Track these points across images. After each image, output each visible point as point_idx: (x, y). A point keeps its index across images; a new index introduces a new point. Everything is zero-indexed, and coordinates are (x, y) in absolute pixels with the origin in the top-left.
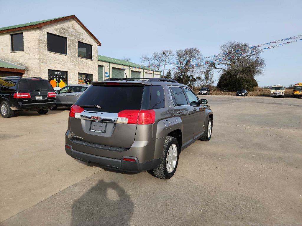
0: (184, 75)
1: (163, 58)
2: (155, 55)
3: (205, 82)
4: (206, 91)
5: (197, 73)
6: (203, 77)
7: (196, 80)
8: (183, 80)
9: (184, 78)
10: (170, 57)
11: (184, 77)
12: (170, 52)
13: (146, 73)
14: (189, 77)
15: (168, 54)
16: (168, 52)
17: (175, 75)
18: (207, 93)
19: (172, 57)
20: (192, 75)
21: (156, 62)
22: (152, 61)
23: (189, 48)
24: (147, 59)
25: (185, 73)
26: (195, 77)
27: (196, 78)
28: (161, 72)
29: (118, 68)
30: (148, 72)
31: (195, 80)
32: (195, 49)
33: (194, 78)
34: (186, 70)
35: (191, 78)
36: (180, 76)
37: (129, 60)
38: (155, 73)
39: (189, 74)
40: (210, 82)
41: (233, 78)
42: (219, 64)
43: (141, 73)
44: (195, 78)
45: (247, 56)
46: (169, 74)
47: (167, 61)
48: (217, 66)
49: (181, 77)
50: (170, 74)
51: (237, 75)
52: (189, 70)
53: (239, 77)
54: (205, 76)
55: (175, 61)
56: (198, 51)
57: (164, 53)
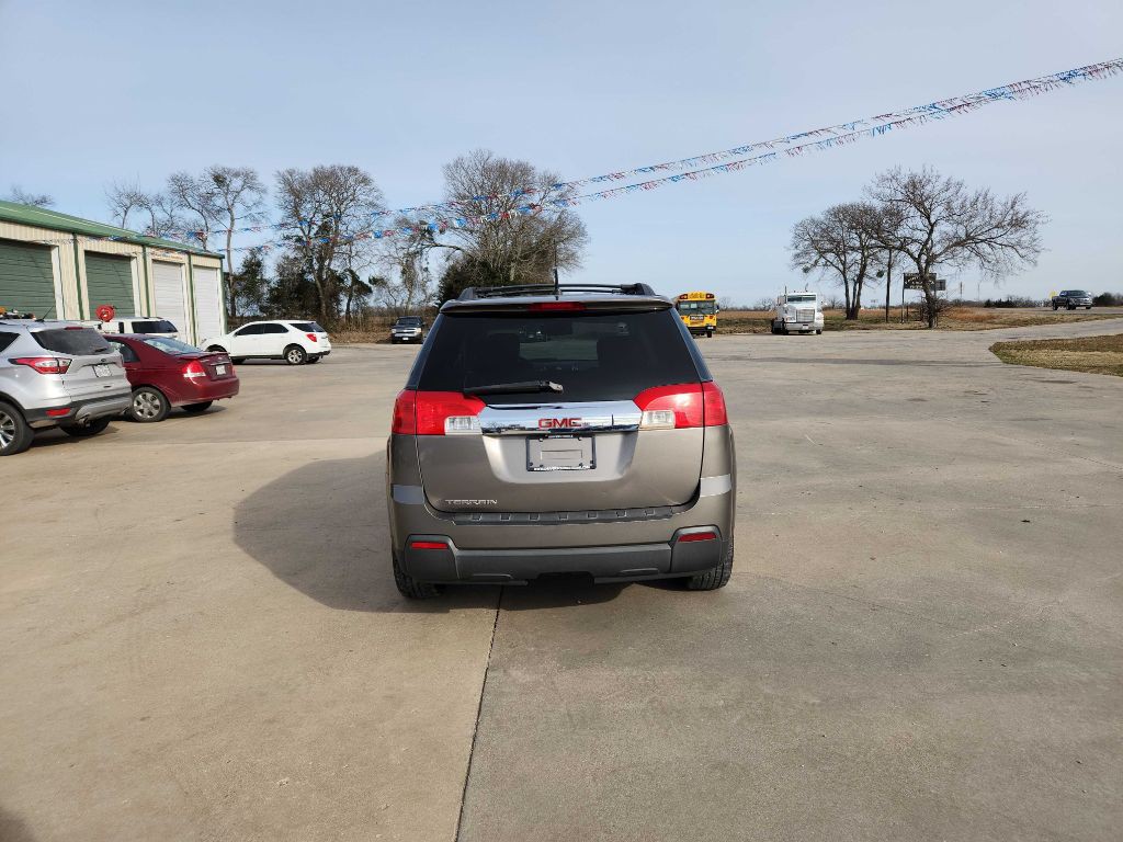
0: (321, 269)
1: (219, 202)
2: (181, 187)
3: (405, 294)
4: (418, 331)
5: (372, 261)
6: (396, 278)
7: (370, 291)
8: (317, 289)
9: (323, 283)
10: (248, 196)
11: (320, 277)
12: (247, 175)
13: (154, 261)
14: (340, 280)
15: (236, 184)
16: (237, 175)
17: (281, 269)
18: (421, 334)
19: (255, 196)
20: (351, 272)
21: (190, 216)
22: (168, 208)
23: (327, 165)
24: (138, 201)
25: (321, 260)
26: (364, 279)
27: (370, 281)
28: (221, 258)
29: (18, 238)
30: (160, 255)
31: (364, 290)
32: (353, 171)
33: (361, 283)
34: (326, 253)
35: (349, 282)
36: (304, 272)
37: (44, 201)
38: (196, 260)
39: (336, 265)
40: (423, 297)
41: (497, 281)
42: (442, 232)
43: (133, 263)
44: (366, 282)
45: (532, 206)
46: (253, 267)
47: (238, 210)
48: (438, 238)
49: (310, 277)
50: (259, 264)
51: (509, 269)
52: (336, 249)
53: (518, 277)
54: (403, 272)
55: (278, 215)
56: (365, 181)
57: (219, 180)
